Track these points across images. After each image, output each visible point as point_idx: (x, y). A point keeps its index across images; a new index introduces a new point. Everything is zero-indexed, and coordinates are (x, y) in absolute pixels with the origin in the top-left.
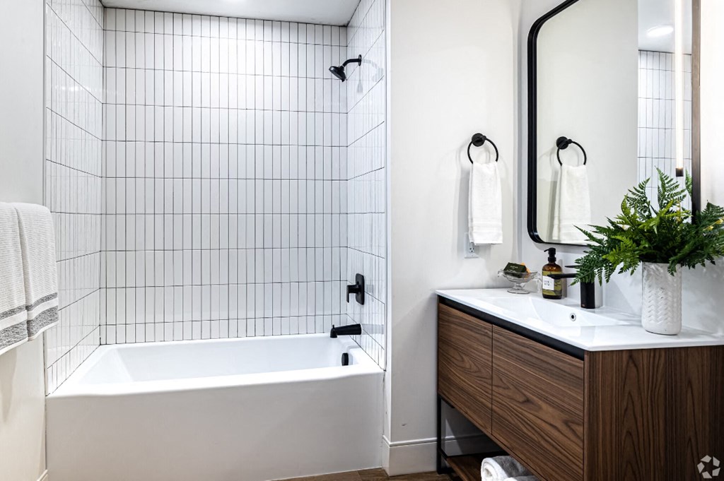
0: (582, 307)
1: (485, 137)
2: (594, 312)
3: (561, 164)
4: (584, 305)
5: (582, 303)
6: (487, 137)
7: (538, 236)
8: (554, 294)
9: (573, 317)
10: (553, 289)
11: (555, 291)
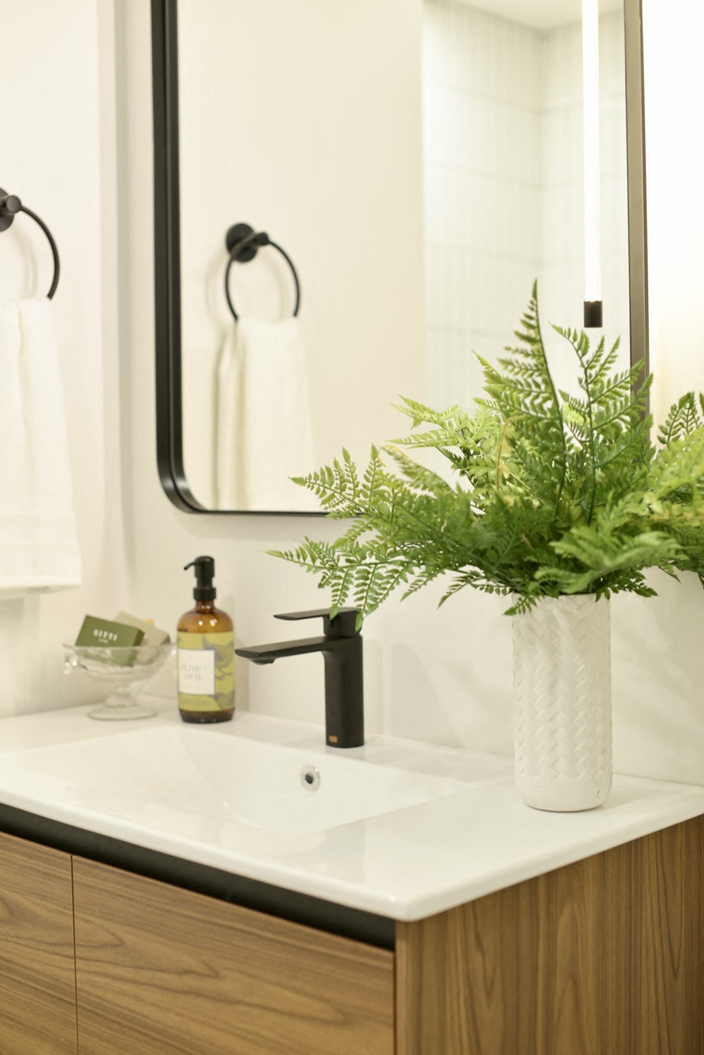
0: (329, 743)
1: (16, 200)
2: (362, 758)
3: (235, 317)
4: (334, 739)
5: (329, 732)
6: (25, 204)
7: (188, 493)
8: (213, 707)
9: (309, 779)
10: (211, 691)
11: (216, 697)
